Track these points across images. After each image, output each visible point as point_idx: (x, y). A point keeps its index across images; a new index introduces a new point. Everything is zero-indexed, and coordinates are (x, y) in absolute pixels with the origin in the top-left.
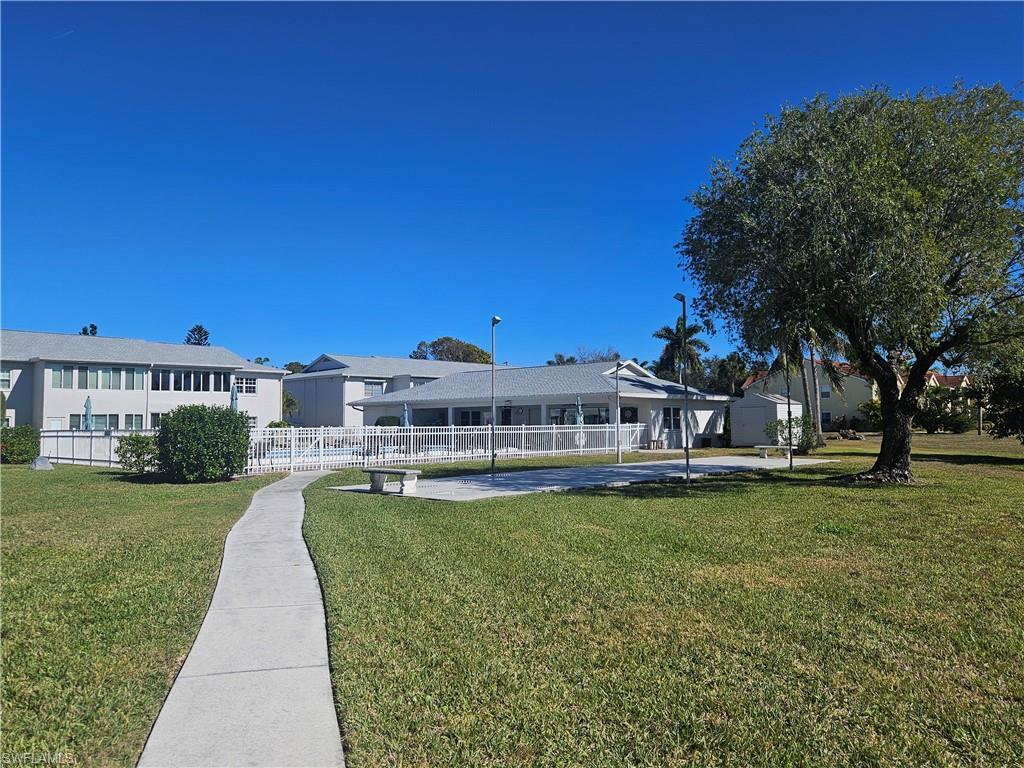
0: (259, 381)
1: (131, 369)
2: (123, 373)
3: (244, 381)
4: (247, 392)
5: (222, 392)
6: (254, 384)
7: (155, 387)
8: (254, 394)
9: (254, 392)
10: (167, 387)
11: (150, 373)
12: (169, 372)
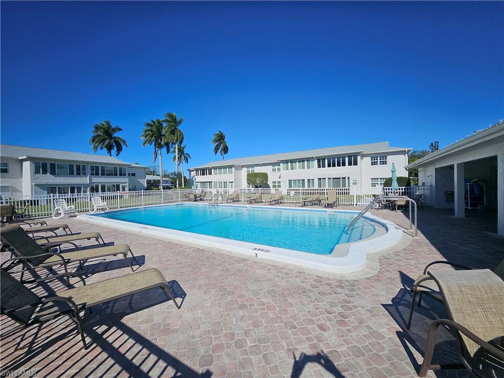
0: (388, 157)
1: (308, 160)
2: (306, 162)
3: (379, 158)
4: (380, 164)
5: (353, 166)
6: (386, 159)
7: (319, 166)
8: (386, 165)
9: (386, 164)
10: (324, 166)
11: (316, 161)
12: (325, 159)
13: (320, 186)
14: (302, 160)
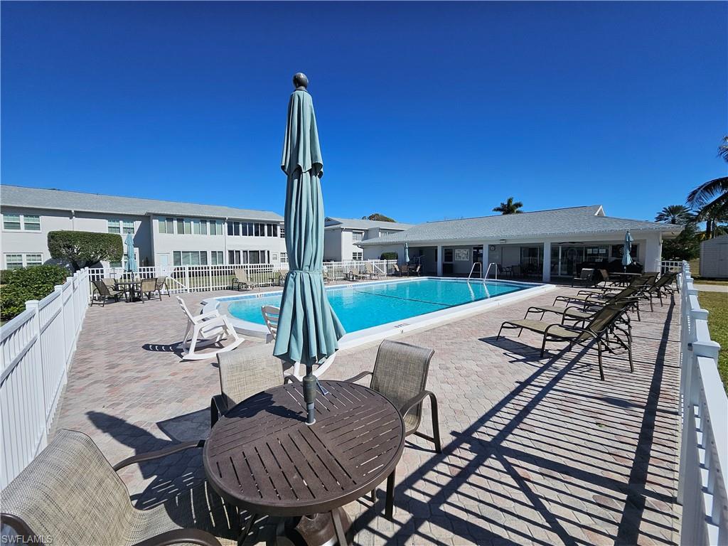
1: (213, 221)
2: (208, 223)
5: (272, 237)
7: (230, 233)
10: (237, 234)
11: (226, 224)
12: (239, 224)
13: (232, 261)
14: (203, 220)
